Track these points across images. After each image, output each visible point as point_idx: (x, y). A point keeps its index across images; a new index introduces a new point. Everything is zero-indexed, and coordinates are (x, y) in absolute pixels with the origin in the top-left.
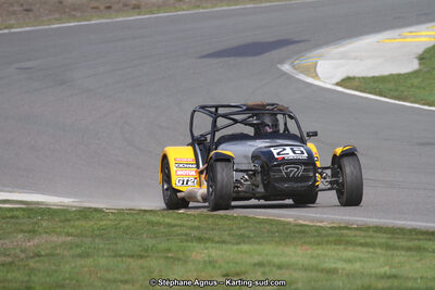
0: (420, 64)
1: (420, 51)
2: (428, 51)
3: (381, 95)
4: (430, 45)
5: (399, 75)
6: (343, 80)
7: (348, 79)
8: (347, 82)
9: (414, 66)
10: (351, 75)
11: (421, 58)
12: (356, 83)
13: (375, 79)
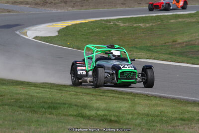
1: (58, 30)
2: (61, 30)
4: (61, 28)
5: (52, 37)
7: (36, 37)
8: (36, 38)
9: (57, 34)
10: (38, 35)
11: (59, 32)
12: (39, 38)
13: (45, 37)
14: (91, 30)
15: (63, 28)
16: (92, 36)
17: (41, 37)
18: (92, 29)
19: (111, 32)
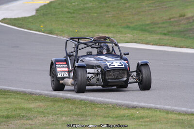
0: (36, 13)
1: (38, 7)
2: (41, 7)
3: (14, 26)
4: (43, 5)
5: (25, 17)
6: (2, 20)
7: (4, 19)
9: (34, 13)
10: (5, 17)
11: (37, 10)
12: (7, 21)
13: (15, 19)
14: (82, 5)
15: (45, 5)
16: (79, 14)
17: (11, 19)
18: (84, 4)
19: (108, 6)
